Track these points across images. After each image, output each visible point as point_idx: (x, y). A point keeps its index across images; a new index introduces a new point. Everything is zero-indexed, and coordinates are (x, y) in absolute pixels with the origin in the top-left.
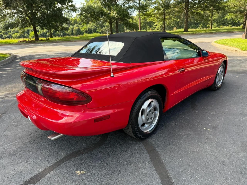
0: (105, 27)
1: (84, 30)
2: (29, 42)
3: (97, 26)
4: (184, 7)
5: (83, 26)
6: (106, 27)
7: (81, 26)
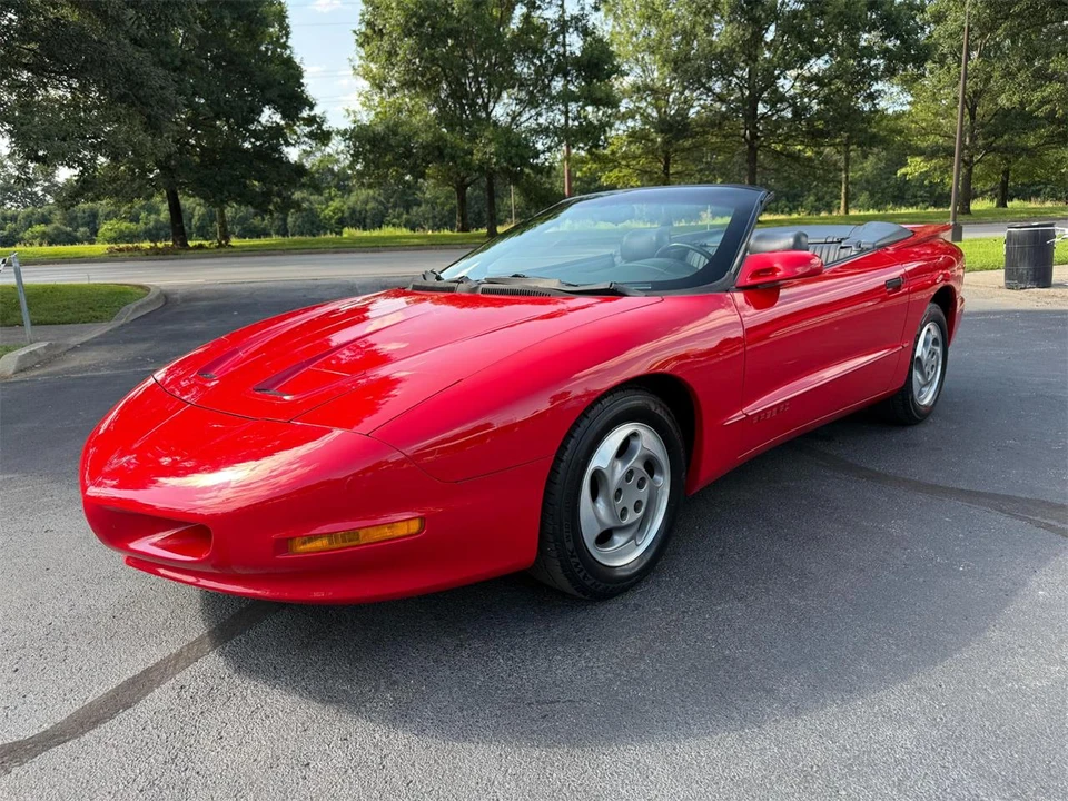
0: (419, 204)
2: (157, 254)
5: (331, 199)
7: (321, 198)
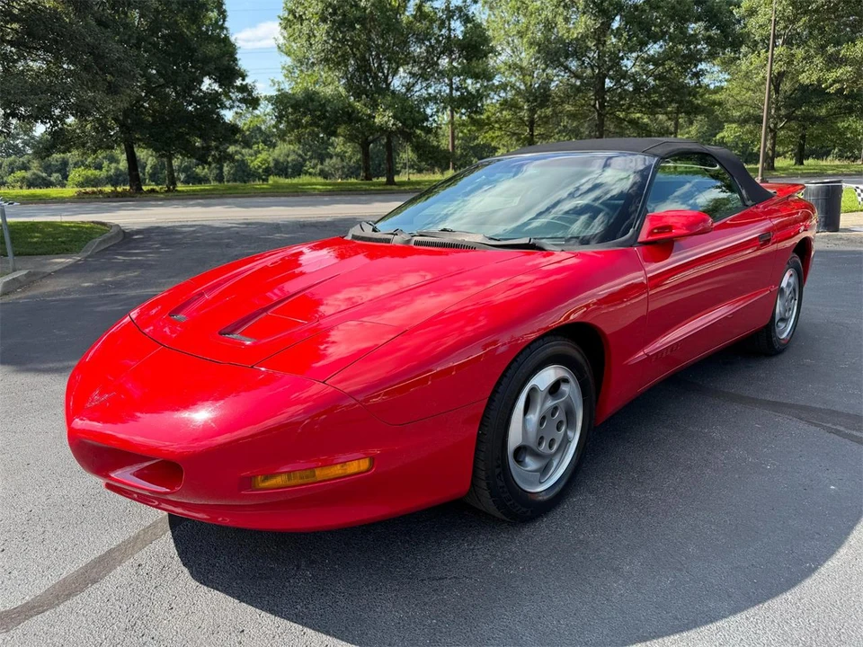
1: (259, 167)
3: (306, 155)
4: (592, 102)
5: (258, 152)
6: (334, 160)
7: (251, 151)
